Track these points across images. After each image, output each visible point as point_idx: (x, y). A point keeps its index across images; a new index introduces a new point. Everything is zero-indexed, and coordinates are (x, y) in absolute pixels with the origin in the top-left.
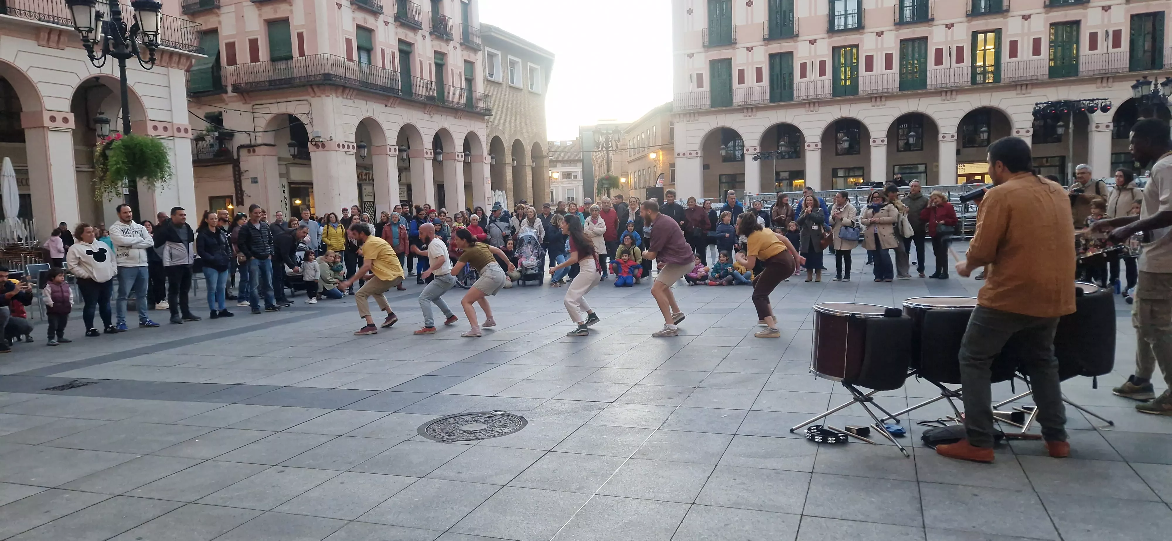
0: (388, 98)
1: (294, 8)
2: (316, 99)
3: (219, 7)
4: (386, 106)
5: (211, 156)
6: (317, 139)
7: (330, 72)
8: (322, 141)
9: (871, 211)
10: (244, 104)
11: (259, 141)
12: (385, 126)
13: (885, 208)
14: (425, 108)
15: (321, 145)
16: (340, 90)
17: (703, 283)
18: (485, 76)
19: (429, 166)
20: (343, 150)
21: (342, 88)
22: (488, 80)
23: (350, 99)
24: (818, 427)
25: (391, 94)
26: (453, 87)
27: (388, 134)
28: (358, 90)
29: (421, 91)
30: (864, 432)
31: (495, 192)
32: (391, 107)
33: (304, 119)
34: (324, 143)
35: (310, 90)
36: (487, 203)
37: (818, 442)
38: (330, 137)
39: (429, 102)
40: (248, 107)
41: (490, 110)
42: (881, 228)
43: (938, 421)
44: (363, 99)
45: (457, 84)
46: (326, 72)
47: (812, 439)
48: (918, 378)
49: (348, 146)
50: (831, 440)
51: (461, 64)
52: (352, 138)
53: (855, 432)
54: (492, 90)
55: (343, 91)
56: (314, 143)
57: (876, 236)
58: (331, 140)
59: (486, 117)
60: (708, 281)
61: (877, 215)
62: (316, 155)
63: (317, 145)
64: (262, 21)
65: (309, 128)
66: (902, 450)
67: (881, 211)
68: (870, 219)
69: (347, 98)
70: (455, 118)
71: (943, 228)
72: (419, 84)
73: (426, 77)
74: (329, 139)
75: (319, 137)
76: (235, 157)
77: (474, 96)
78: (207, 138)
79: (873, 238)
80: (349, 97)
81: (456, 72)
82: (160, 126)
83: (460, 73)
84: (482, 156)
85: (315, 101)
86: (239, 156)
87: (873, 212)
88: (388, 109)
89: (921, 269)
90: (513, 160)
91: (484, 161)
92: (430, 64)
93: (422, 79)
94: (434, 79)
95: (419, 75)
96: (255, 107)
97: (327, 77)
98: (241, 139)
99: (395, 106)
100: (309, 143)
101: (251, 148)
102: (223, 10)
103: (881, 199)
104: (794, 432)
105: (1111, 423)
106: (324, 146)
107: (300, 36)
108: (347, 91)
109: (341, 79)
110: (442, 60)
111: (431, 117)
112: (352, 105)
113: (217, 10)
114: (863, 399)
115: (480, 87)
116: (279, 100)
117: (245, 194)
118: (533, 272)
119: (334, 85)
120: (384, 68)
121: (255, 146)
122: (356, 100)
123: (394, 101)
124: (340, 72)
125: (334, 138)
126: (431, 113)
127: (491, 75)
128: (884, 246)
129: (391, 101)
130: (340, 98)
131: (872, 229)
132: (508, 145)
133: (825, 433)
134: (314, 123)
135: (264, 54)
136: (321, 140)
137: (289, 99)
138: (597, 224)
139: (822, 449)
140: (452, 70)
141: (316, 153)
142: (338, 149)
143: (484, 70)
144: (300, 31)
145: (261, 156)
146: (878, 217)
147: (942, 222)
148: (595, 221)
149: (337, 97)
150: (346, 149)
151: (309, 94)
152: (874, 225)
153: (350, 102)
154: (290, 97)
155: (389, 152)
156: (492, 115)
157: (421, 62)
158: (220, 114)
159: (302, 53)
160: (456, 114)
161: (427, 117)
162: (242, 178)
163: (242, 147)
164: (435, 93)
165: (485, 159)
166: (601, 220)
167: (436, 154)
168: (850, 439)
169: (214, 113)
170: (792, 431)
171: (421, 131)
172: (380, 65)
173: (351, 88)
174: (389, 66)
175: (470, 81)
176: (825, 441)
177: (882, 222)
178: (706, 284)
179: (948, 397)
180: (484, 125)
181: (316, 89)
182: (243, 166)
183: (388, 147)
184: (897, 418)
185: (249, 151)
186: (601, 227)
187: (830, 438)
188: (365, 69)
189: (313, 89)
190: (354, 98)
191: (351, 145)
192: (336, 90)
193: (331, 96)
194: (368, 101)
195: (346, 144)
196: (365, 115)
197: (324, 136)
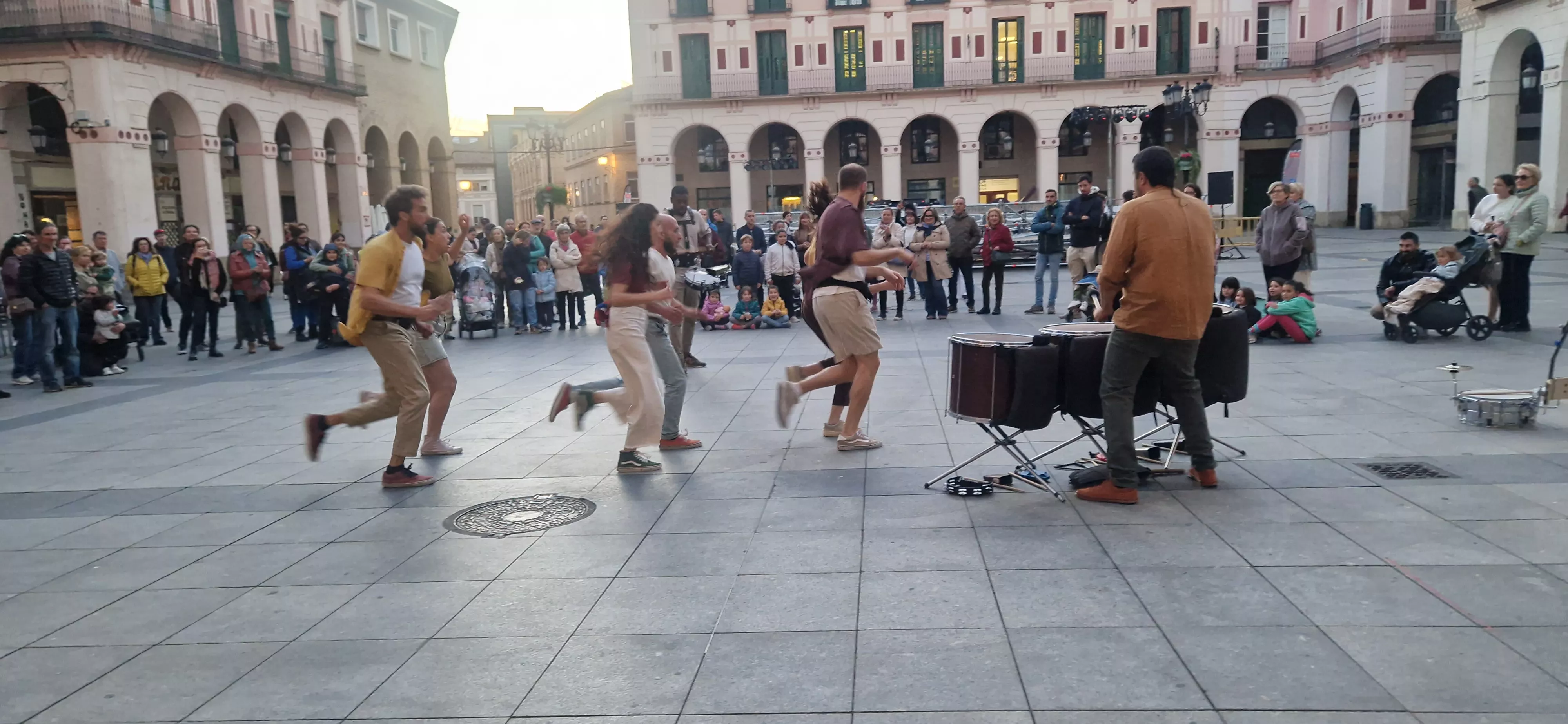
0: (202, 63)
2: (78, 60)
4: (198, 75)
6: (82, 124)
7: (104, 20)
8: (91, 127)
9: (922, 233)
12: (197, 106)
13: (937, 230)
14: (262, 81)
15: (89, 133)
16: (121, 49)
17: (722, 326)
18: (353, 38)
19: (270, 169)
20: (128, 141)
21: (124, 45)
22: (359, 45)
23: (138, 63)
24: (957, 479)
25: (205, 58)
26: (305, 51)
27: (202, 118)
28: (151, 49)
29: (253, 53)
30: (1006, 480)
31: (375, 207)
32: (206, 77)
33: (57, 91)
34: (95, 129)
35: (68, 46)
36: (364, 223)
37: (962, 496)
38: (106, 121)
39: (268, 73)
41: (364, 88)
42: (933, 253)
43: (1075, 464)
44: (159, 65)
45: (311, 47)
46: (97, 19)
47: (955, 493)
48: (1064, 416)
49: (137, 136)
50: (977, 491)
51: (316, 18)
52: (143, 123)
53: (998, 481)
54: (367, 60)
55: (126, 52)
56: (77, 130)
57: (928, 264)
58: (108, 125)
59: (357, 98)
60: (730, 325)
61: (928, 238)
62: (79, 149)
63: (82, 133)
65: (67, 107)
66: (1056, 495)
67: (933, 234)
68: (921, 244)
69: (132, 62)
70: (310, 97)
71: (999, 255)
72: (250, 44)
73: (262, 33)
74: (103, 124)
75: (86, 120)
77: (337, 66)
79: (924, 266)
80: (135, 60)
81: (309, 29)
83: (315, 31)
84: (353, 154)
85: (78, 65)
87: (924, 235)
88: (202, 81)
89: (971, 303)
90: (402, 162)
91: (358, 162)
92: (267, 16)
93: (256, 37)
94: (274, 38)
95: (250, 31)
97: (99, 27)
99: (214, 77)
100: (68, 130)
103: (933, 220)
104: (930, 487)
105: (1243, 453)
106: (94, 134)
108: (133, 50)
109: (121, 32)
110: (286, 10)
111: (272, 96)
112: (143, 72)
114: (1008, 442)
115: (346, 53)
116: (9, 61)
118: (485, 318)
119: (109, 40)
120: (192, 18)
122: (147, 65)
123: (212, 69)
124: (121, 21)
125: (112, 123)
126: (272, 89)
127: (363, 37)
128: (938, 276)
129: (206, 68)
130: (121, 61)
131: (923, 257)
132: (392, 139)
133: (970, 485)
134: (77, 96)
136: (90, 125)
137: (29, 60)
138: (568, 251)
139: (971, 503)
140: (303, 27)
141: (82, 144)
142: (119, 139)
143: (352, 29)
146: (930, 241)
147: (997, 248)
148: (564, 246)
149: (116, 59)
150: (133, 140)
151: (67, 54)
152: (925, 250)
153: (137, 68)
155: (205, 146)
156: (367, 95)
157: (253, 13)
160: (311, 92)
161: (265, 94)
164: (276, 60)
165: (359, 158)
166: (573, 246)
167: (281, 150)
168: (995, 490)
170: (927, 486)
171: (258, 115)
172: (185, 11)
173: (137, 46)
174: (200, 15)
175: (330, 44)
176: (970, 494)
177: (934, 247)
178: (726, 329)
179: (1090, 435)
180: (355, 110)
181: (78, 45)
183: (204, 138)
184: (1034, 463)
186: (574, 255)
187: (975, 490)
188: (161, 17)
189: (73, 46)
190: (145, 62)
191: (141, 133)
192: (114, 50)
193: (105, 57)
194: (169, 67)
195: (133, 133)
196: (163, 88)
197: (95, 119)
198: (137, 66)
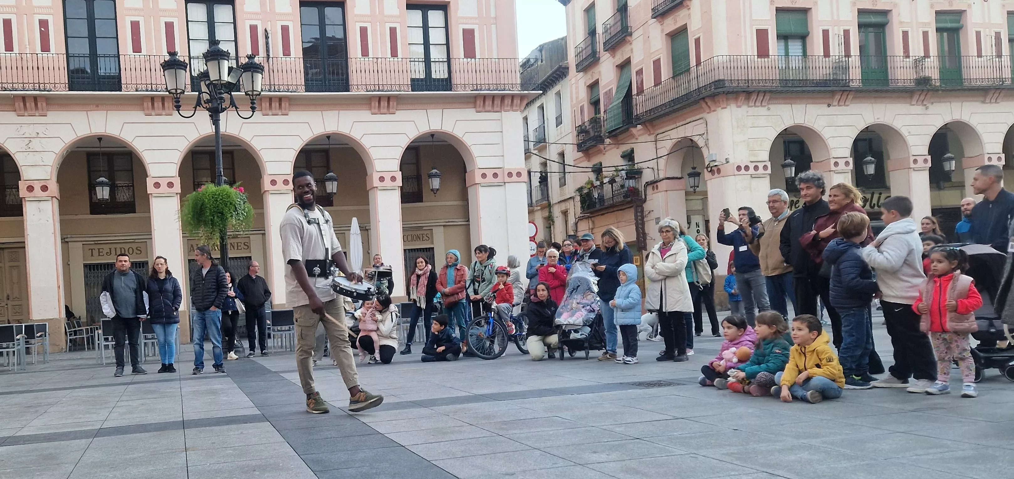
0: (833, 93)
1: (691, 11)
2: (712, 114)
3: (631, 34)
4: (829, 105)
5: (620, 199)
6: (712, 164)
7: (722, 78)
8: (716, 166)
10: (649, 135)
11: (662, 176)
12: (826, 133)
14: (911, 97)
15: (715, 170)
16: (742, 98)
20: (746, 173)
21: (744, 94)
23: (761, 106)
25: (835, 88)
26: (979, 56)
27: (835, 144)
28: (773, 92)
29: (903, 72)
32: (838, 105)
33: (700, 142)
34: (719, 167)
35: (704, 105)
38: (726, 159)
39: (920, 87)
40: (652, 138)
44: (783, 104)
45: (989, 51)
46: (717, 79)
49: (756, 168)
51: (1001, 20)
52: (764, 156)
55: (747, 98)
56: (709, 169)
58: (728, 162)
62: (712, 186)
63: (712, 172)
64: (664, 36)
65: (705, 151)
69: (754, 106)
70: (984, 102)
72: (899, 64)
73: (916, 50)
74: (725, 162)
75: (714, 161)
76: (643, 197)
78: (617, 179)
80: (757, 104)
81: (989, 34)
82: (490, 173)
83: (998, 33)
85: (711, 117)
86: (645, 195)
88: (833, 109)
92: (926, 31)
93: (908, 56)
94: (935, 52)
95: (899, 51)
96: (658, 137)
97: (719, 83)
98: (647, 176)
99: (847, 104)
100: (705, 170)
101: (653, 184)
102: (635, 35)
106: (719, 171)
107: (697, 41)
108: (754, 97)
109: (739, 83)
110: (956, 21)
111: (927, 108)
112: (768, 113)
113: (629, 38)
116: (678, 124)
117: (648, 238)
119: (732, 92)
120: (827, 54)
121: (657, 182)
122: (771, 106)
123: (844, 97)
124: (740, 75)
125: (731, 161)
126: (925, 103)
129: (838, 97)
130: (744, 108)
134: (711, 144)
135: (666, 73)
136: (716, 164)
137: (688, 121)
140: (979, 33)
141: (713, 181)
142: (736, 173)
144: (696, 37)
145: (663, 193)
149: (739, 107)
150: (752, 171)
151: (704, 111)
153: (762, 111)
154: (688, 118)
155: (833, 168)
157: (905, 34)
158: (632, 151)
159: (698, 63)
160: (986, 96)
161: (918, 109)
162: (645, 219)
163: (648, 184)
164: (935, 73)
167: (937, 160)
169: (627, 151)
171: (905, 131)
172: (821, 51)
173: (758, 92)
174: (836, 50)
181: (709, 102)
182: (647, 207)
183: (833, 161)
185: (653, 189)
188: (796, 62)
189: (707, 103)
190: (768, 104)
191: (761, 166)
192: (736, 99)
193: (729, 107)
194: (795, 103)
195: (752, 166)
196: (788, 123)
197: (720, 160)
198: (760, 108)
